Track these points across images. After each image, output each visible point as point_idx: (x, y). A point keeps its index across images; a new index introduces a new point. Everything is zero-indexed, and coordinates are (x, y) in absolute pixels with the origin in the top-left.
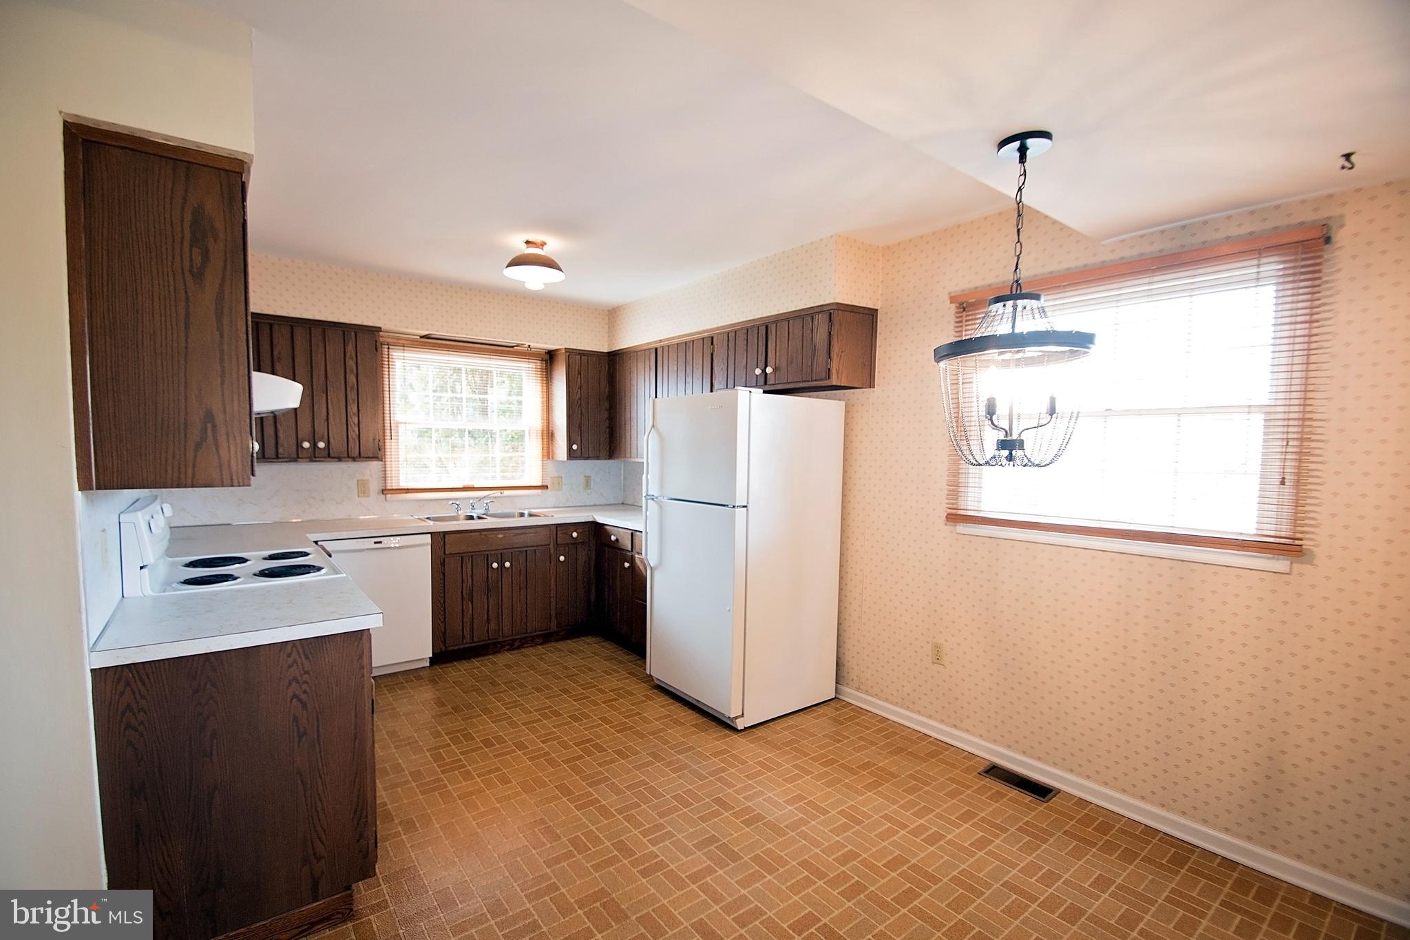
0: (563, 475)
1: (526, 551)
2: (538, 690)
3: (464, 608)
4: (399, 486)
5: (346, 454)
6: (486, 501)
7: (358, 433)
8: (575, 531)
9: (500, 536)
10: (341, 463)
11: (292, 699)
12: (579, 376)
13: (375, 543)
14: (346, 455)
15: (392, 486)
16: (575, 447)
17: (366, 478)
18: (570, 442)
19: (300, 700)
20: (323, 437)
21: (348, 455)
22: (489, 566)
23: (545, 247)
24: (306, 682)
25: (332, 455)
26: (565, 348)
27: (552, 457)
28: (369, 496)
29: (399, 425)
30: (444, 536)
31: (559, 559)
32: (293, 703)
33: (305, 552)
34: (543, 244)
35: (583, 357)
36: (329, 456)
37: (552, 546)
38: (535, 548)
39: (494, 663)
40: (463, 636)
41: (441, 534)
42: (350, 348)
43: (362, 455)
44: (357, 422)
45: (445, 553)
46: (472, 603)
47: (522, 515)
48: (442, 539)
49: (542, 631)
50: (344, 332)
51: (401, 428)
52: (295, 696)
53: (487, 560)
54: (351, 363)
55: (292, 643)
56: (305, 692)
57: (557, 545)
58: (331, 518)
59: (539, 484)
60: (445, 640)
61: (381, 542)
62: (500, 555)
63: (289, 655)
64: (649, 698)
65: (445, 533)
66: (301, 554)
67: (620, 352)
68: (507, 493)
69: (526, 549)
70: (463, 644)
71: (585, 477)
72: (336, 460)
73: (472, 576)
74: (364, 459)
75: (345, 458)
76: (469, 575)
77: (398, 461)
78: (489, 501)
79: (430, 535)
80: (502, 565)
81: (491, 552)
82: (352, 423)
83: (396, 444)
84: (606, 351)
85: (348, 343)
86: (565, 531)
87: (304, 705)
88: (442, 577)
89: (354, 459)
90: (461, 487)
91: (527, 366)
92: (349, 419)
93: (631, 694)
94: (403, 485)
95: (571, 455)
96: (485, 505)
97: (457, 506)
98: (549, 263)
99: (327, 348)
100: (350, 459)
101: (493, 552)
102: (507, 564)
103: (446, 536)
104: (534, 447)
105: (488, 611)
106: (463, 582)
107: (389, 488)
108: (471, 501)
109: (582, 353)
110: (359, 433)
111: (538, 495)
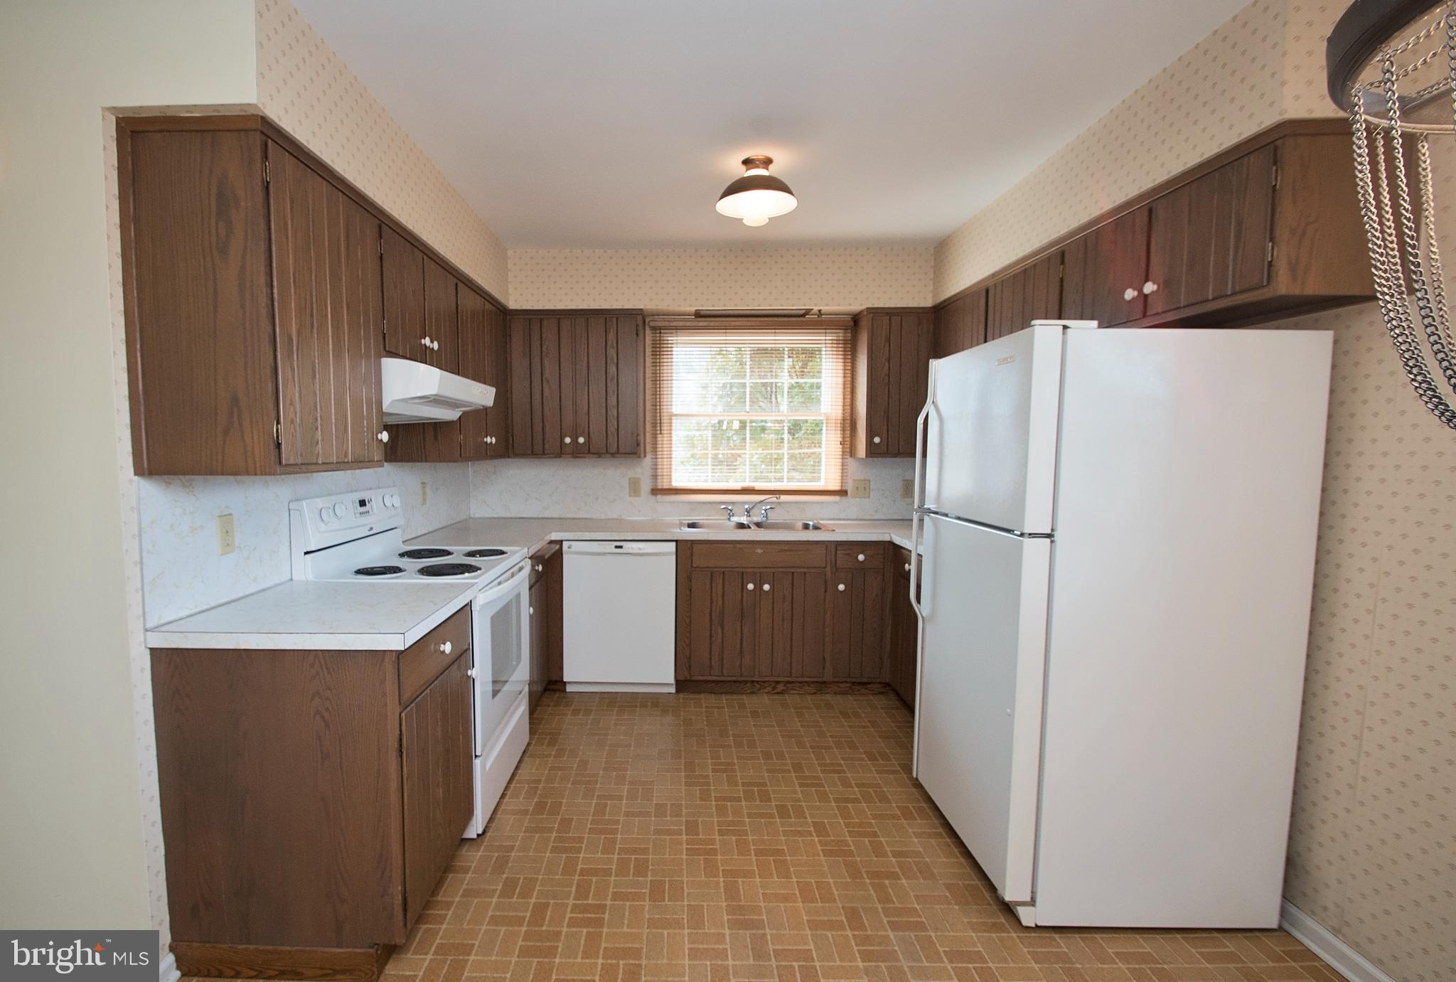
0: (871, 478)
1: (793, 573)
2: (767, 756)
3: (713, 632)
4: (671, 485)
5: (605, 449)
6: (764, 508)
7: (616, 427)
8: (862, 553)
9: (759, 551)
10: (600, 459)
11: (315, 715)
12: (887, 344)
13: (616, 547)
14: (605, 451)
15: (663, 485)
16: (877, 440)
17: (637, 476)
18: (870, 434)
19: (322, 717)
20: (584, 432)
21: (607, 450)
22: (743, 587)
23: (771, 167)
24: (327, 699)
25: (592, 450)
26: (867, 308)
27: (854, 455)
28: (639, 496)
29: (673, 418)
30: (692, 546)
31: (837, 587)
32: (316, 718)
33: (501, 550)
34: (767, 162)
35: (893, 318)
36: (589, 452)
37: (828, 569)
38: (805, 570)
39: (742, 706)
40: (711, 667)
41: (689, 543)
42: (611, 336)
43: (621, 451)
44: (616, 414)
45: (692, 566)
46: (723, 629)
47: (806, 527)
48: (689, 548)
49: (811, 677)
50: (606, 318)
51: (676, 423)
52: (318, 712)
53: (742, 579)
54: (612, 352)
55: (314, 653)
56: (327, 709)
57: (836, 568)
58: (603, 517)
59: (838, 488)
60: (690, 667)
61: (621, 547)
62: (758, 575)
63: (312, 666)
64: (907, 814)
65: (693, 542)
66: (490, 553)
67: (947, 303)
68: (784, 498)
69: (793, 570)
70: (710, 675)
71: (904, 480)
72: (596, 456)
73: (723, 595)
74: (622, 455)
75: (604, 453)
76: (720, 593)
77: (671, 458)
78: (768, 507)
79: (674, 543)
80: (759, 587)
81: (747, 570)
82: (612, 417)
83: (669, 439)
84: (930, 305)
85: (609, 332)
86: (848, 552)
87: (327, 725)
88: (688, 593)
89: (613, 455)
90: (739, 488)
91: (824, 338)
92: (609, 413)
93: (884, 799)
94: (676, 483)
95: (872, 451)
96: (763, 512)
97: (729, 512)
98: (772, 184)
99: (590, 340)
100: (609, 455)
101: (751, 570)
102: (766, 587)
103: (694, 545)
104: (831, 443)
105: (742, 640)
106: (711, 603)
107: (660, 487)
108: (747, 507)
109: (891, 313)
110: (618, 427)
111: (836, 502)
